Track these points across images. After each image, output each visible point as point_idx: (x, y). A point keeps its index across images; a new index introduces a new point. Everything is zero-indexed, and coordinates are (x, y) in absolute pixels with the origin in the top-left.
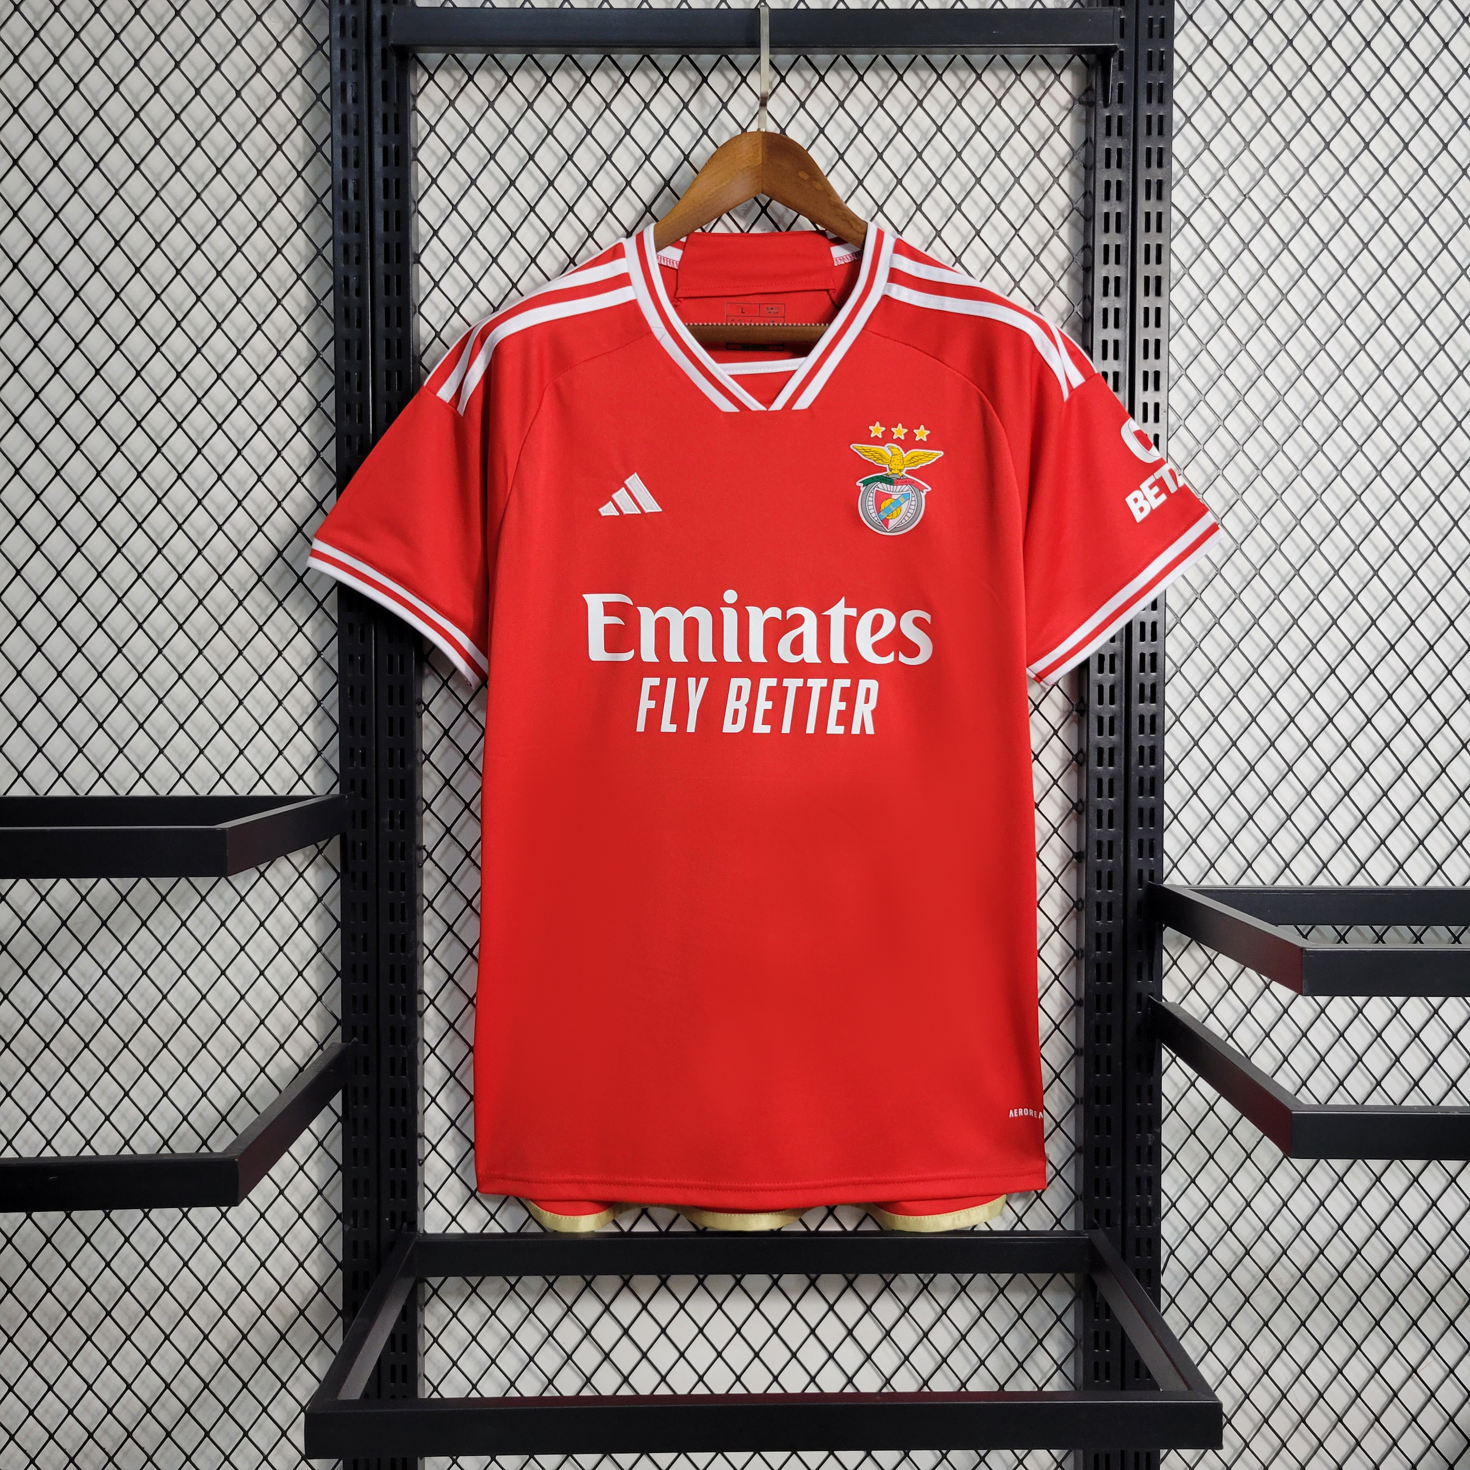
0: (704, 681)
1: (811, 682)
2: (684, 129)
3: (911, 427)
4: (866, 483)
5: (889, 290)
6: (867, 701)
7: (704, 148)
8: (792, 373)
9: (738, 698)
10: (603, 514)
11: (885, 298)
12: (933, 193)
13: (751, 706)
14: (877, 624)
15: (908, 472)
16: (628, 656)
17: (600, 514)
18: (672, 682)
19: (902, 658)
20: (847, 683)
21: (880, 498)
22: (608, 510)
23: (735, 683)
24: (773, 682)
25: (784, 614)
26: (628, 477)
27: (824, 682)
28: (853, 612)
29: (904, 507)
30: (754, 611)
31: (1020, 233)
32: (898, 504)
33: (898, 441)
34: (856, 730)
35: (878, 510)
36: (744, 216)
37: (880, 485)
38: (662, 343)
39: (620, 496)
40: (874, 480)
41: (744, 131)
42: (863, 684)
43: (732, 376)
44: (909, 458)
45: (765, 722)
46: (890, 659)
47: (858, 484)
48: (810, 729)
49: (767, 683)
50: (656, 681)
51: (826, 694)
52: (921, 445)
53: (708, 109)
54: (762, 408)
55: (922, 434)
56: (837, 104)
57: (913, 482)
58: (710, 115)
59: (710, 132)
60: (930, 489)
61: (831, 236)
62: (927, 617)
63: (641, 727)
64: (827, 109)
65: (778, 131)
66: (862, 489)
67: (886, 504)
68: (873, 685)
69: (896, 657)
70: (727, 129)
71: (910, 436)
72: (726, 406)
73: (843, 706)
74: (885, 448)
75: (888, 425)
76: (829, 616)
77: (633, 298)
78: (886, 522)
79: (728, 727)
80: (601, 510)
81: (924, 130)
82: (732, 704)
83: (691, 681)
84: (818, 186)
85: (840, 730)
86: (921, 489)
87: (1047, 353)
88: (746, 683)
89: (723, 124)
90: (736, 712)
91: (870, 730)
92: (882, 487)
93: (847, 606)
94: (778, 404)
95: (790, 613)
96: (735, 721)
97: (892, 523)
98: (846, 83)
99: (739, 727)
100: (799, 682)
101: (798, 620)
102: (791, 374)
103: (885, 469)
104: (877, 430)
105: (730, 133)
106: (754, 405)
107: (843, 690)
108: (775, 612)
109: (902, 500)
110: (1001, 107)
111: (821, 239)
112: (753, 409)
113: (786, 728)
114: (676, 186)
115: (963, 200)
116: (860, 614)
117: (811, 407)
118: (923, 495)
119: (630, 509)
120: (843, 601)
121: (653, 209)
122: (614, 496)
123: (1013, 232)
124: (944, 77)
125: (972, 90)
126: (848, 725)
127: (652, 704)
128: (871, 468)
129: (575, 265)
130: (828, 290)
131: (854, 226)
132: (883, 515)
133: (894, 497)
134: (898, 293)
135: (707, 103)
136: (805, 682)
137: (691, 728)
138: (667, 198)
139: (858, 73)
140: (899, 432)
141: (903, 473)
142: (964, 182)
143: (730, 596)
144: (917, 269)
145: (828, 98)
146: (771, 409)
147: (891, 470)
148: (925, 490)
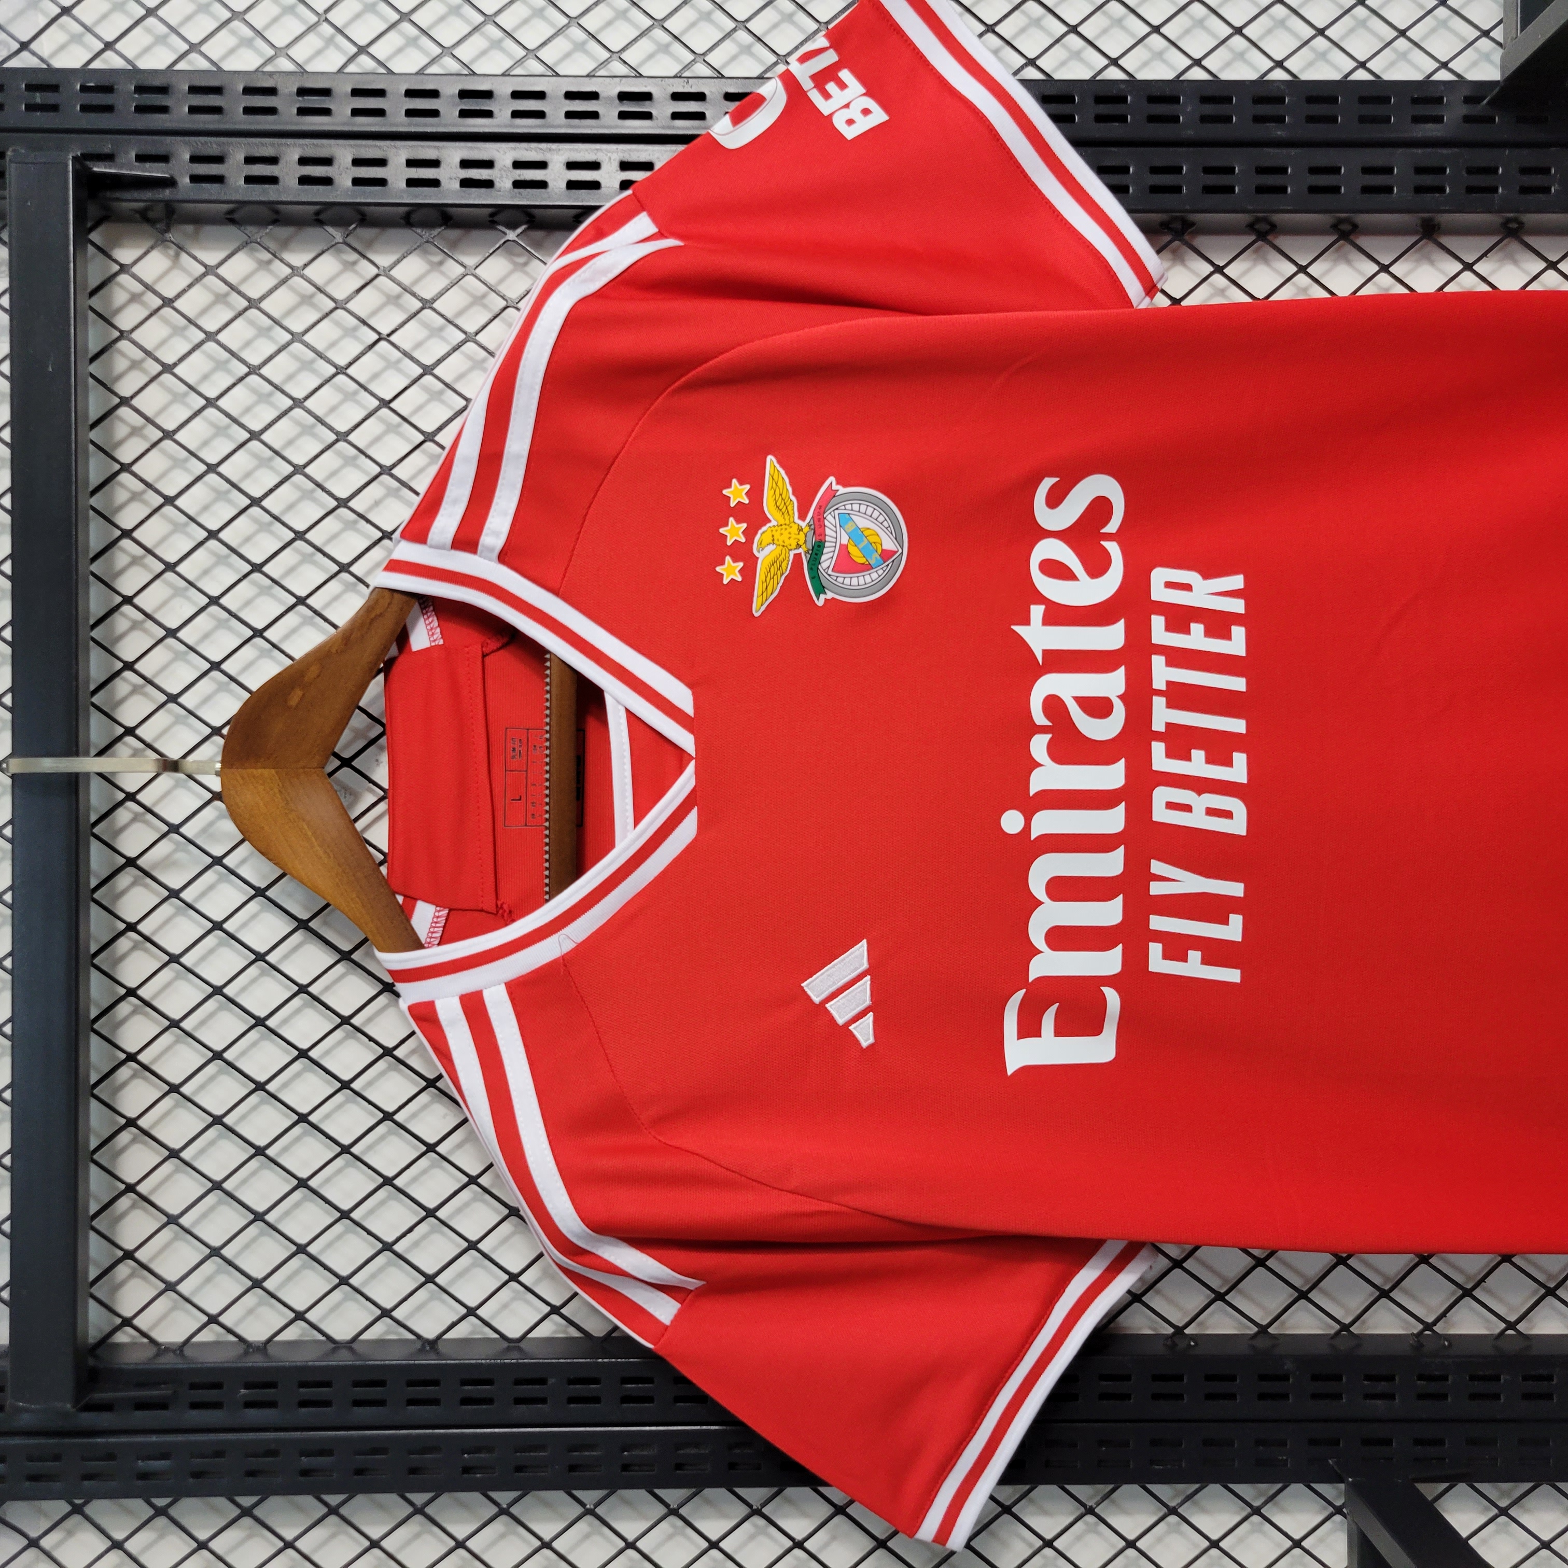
0: (1156, 867)
1: (1159, 683)
2: (212, 894)
3: (726, 511)
4: (821, 589)
5: (491, 550)
6: (1187, 587)
7: (243, 862)
8: (630, 715)
9: (1187, 809)
10: (871, 1040)
11: (505, 557)
12: (319, 479)
13: (1201, 785)
14: (1055, 569)
15: (803, 516)
16: (1112, 996)
17: (871, 1046)
18: (1157, 923)
19: (1112, 527)
20: (1158, 622)
21: (846, 564)
22: (864, 1032)
24: (1158, 749)
25: (1043, 730)
26: (812, 998)
27: (1158, 662)
28: (1037, 611)
29: (862, 522)
30: (1038, 782)
31: (385, 331)
32: (858, 534)
33: (750, 534)
34: (1238, 606)
35: (867, 567)
36: (355, 796)
37: (824, 565)
38: (580, 939)
39: (840, 1011)
40: (815, 577)
41: (216, 796)
42: (1159, 593)
43: (637, 822)
44: (778, 515)
45: (1229, 763)
46: (1113, 548)
47: (821, 602)
48: (1238, 684)
49: (1159, 758)
50: (1155, 949)
51: (1177, 657)
52: (756, 494)
53: (180, 855)
54: (691, 768)
55: (737, 493)
56: (170, 641)
57: (819, 506)
58: (188, 852)
59: (218, 853)
60: (832, 479)
61: (393, 651)
62: (1048, 483)
63: (1232, 975)
64: (177, 656)
65: (219, 741)
66: (830, 595)
67: (855, 553)
68: (1160, 576)
69: (1109, 537)
70: (211, 824)
71: (740, 513)
72: (688, 829)
73: (1197, 629)
74: (761, 555)
75: (720, 550)
76: (1045, 652)
77: (502, 989)
78: (886, 555)
80: (865, 1044)
81: (213, 495)
83: (1155, 888)
84: (314, 671)
85: (1239, 633)
86: (831, 493)
87: (604, 272)
89: (204, 830)
91: (1237, 582)
92: (827, 561)
93: (1027, 622)
94: (685, 740)
95: (1040, 718)
96: (1226, 815)
97: (889, 544)
98: (135, 625)
99: (1241, 808)
100: (1159, 703)
101: (1053, 705)
102: (632, 718)
103: (798, 557)
104: (730, 570)
105: (220, 817)
106: (686, 782)
107: (1169, 628)
108: (1039, 746)
109: (850, 527)
110: (175, 365)
111: (396, 669)
112: (692, 783)
113: (1238, 726)
114: (306, 908)
115: (331, 429)
116: (1040, 599)
117: (690, 685)
118: (842, 490)
119: (862, 994)
120: (1019, 629)
121: (346, 947)
122: (841, 1022)
123: (383, 344)
124: (126, 460)
125: (149, 413)
126: (1234, 619)
127: (1196, 956)
128: (794, 578)
129: (440, 1077)
130: (484, 656)
131: (378, 612)
132: (874, 559)
133: (845, 540)
134: (497, 534)
135: (168, 857)
136: (1159, 693)
137: (1236, 889)
138: (325, 923)
139: (118, 606)
140: (734, 531)
141: (803, 524)
142: (298, 430)
143: (1012, 822)
144: (455, 502)
145: (159, 656)
146: (693, 753)
147: (798, 546)
148: (835, 487)
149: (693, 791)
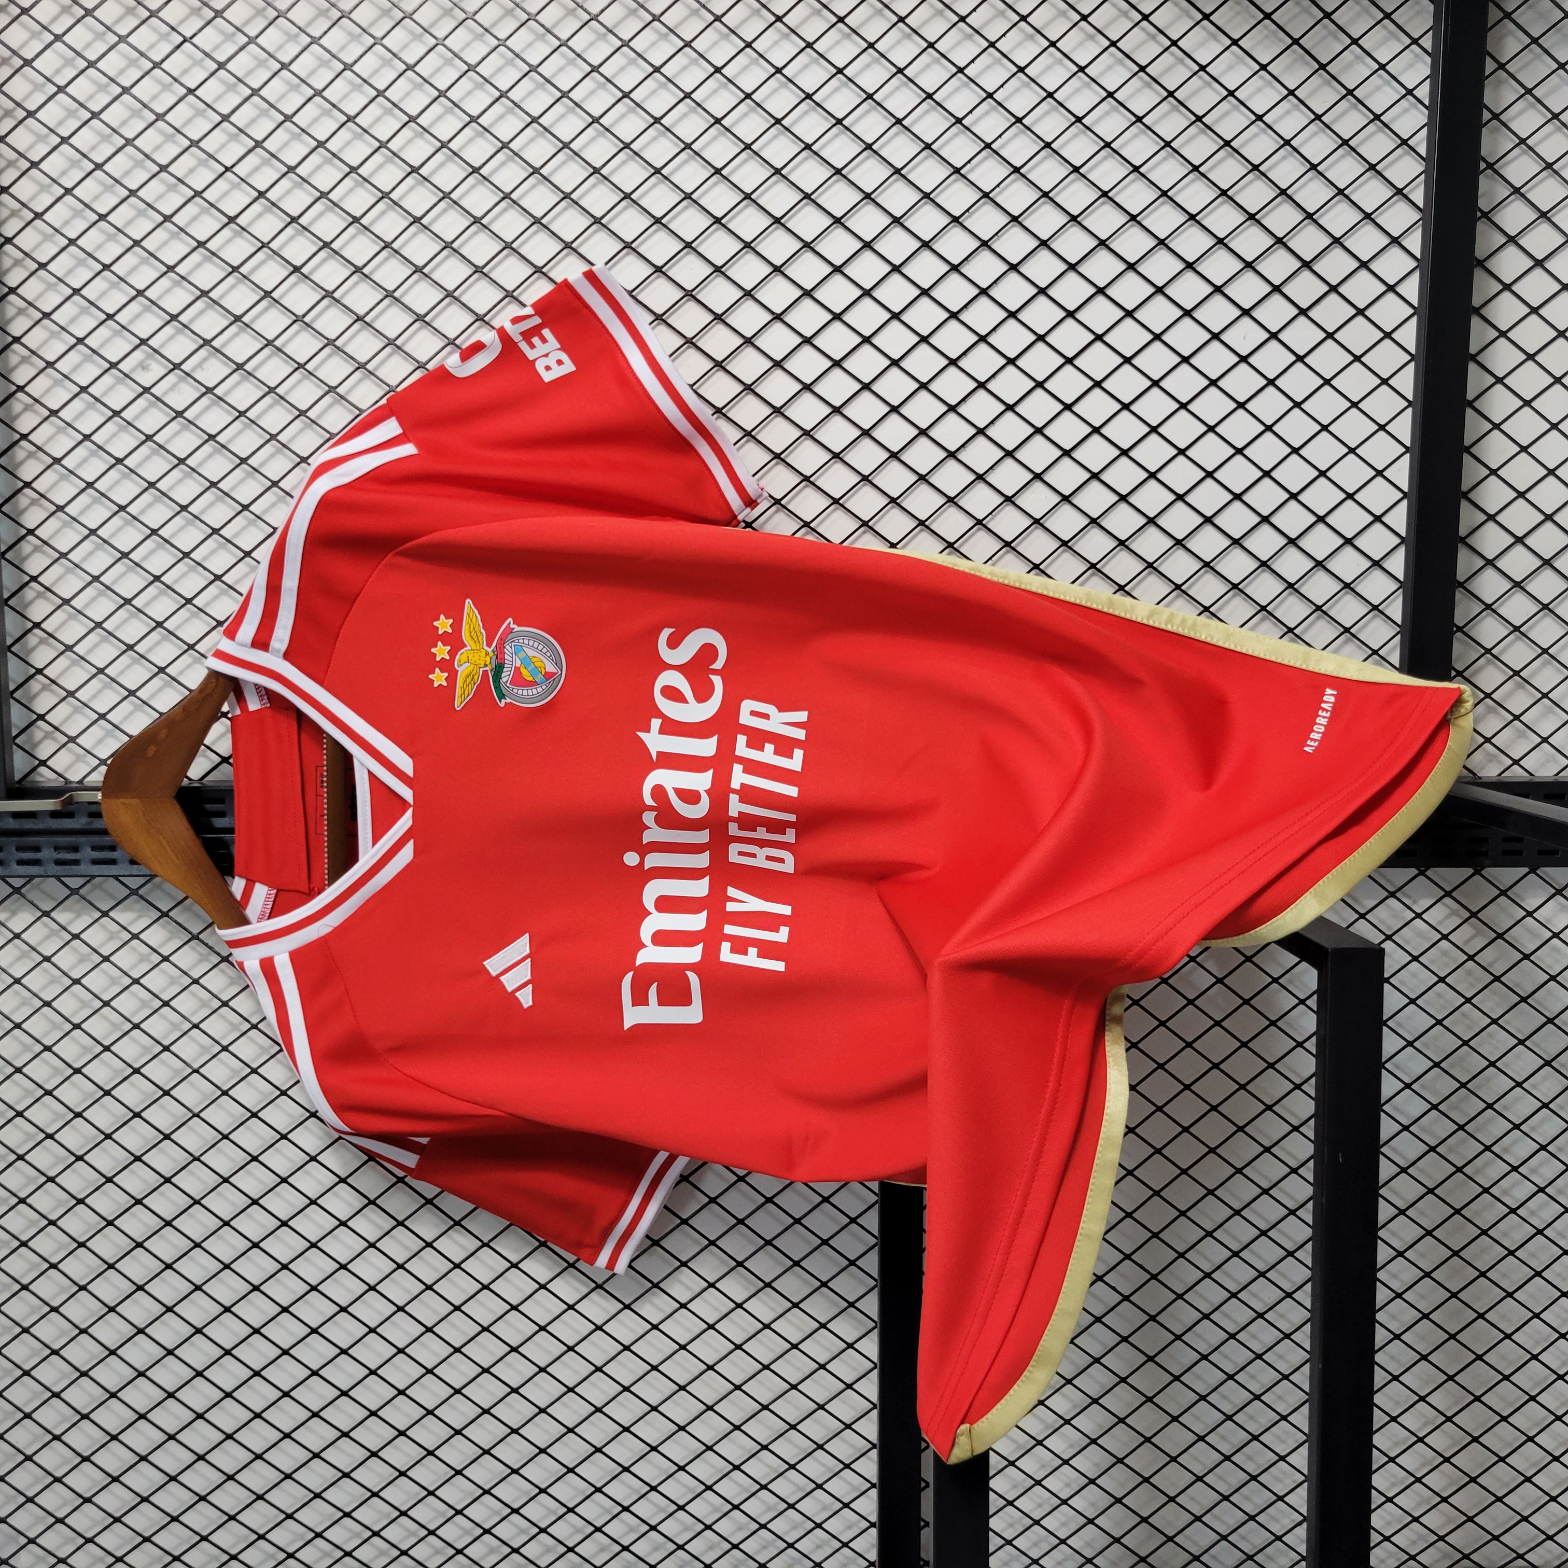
0: (732, 892)
1: (735, 784)
3: (436, 637)
4: (502, 696)
5: (278, 651)
6: (766, 716)
8: (370, 773)
9: (754, 856)
10: (530, 1003)
11: (287, 656)
14: (672, 694)
15: (489, 645)
16: (693, 978)
17: (530, 1007)
18: (729, 929)
19: (719, 665)
20: (741, 740)
21: (519, 680)
22: (526, 997)
23: (734, 857)
24: (733, 825)
25: (651, 808)
26: (488, 972)
27: (738, 768)
28: (656, 723)
29: (530, 653)
30: (649, 835)
32: (527, 660)
33: (453, 654)
34: (800, 734)
35: (533, 684)
37: (504, 680)
39: (510, 982)
40: (498, 687)
42: (745, 719)
43: (374, 843)
44: (472, 643)
45: (782, 833)
46: (717, 681)
47: (502, 704)
48: (792, 791)
49: (734, 830)
50: (726, 946)
51: (752, 767)
52: (457, 626)
54: (410, 812)
55: (444, 624)
57: (501, 639)
60: (510, 620)
62: (666, 633)
63: (780, 966)
65: (103, 769)
66: (508, 700)
67: (525, 673)
68: (748, 706)
69: (715, 672)
71: (446, 639)
72: (407, 854)
73: (769, 748)
74: (460, 669)
75: (432, 664)
76: (659, 754)
77: (286, 956)
78: (548, 676)
79: (788, 866)
80: (525, 1006)
82: (760, 862)
83: (731, 907)
85: (798, 754)
86: (509, 630)
88: (734, 849)
90: (769, 858)
91: (802, 716)
92: (506, 677)
93: (647, 730)
94: (407, 793)
95: (649, 801)
96: (782, 861)
97: (551, 668)
99: (788, 857)
100: (734, 799)
101: (659, 792)
102: (372, 776)
103: (485, 672)
104: (439, 678)
106: (405, 822)
107: (749, 745)
108: (648, 818)
109: (522, 654)
112: (410, 823)
113: (790, 817)
116: (660, 714)
117: (411, 756)
118: (517, 628)
119: (524, 972)
120: (641, 735)
122: (510, 989)
126: (796, 743)
127: (753, 951)
128: (482, 689)
132: (539, 678)
133: (518, 664)
134: (281, 640)
136: (735, 791)
137: (786, 910)
140: (441, 651)
141: (490, 650)
143: (631, 859)
146: (411, 802)
147: (486, 665)
148: (512, 626)
149: (411, 828)
